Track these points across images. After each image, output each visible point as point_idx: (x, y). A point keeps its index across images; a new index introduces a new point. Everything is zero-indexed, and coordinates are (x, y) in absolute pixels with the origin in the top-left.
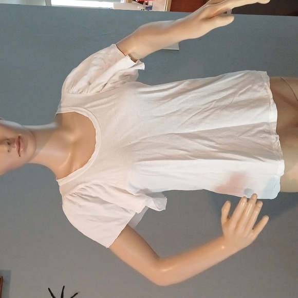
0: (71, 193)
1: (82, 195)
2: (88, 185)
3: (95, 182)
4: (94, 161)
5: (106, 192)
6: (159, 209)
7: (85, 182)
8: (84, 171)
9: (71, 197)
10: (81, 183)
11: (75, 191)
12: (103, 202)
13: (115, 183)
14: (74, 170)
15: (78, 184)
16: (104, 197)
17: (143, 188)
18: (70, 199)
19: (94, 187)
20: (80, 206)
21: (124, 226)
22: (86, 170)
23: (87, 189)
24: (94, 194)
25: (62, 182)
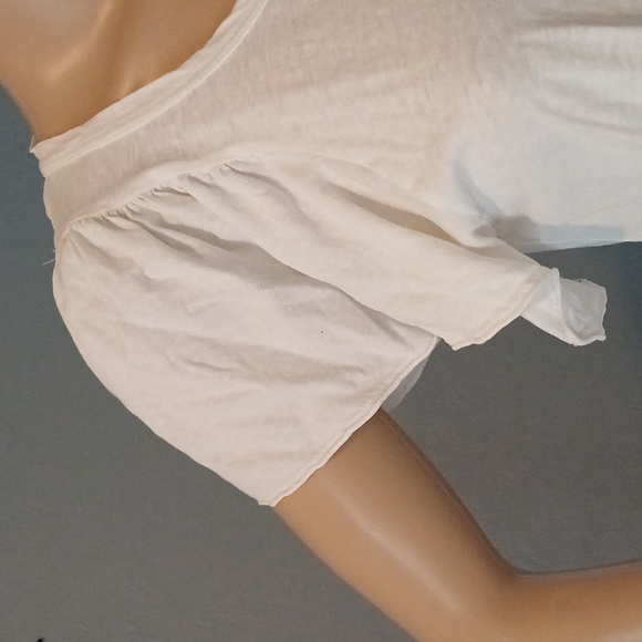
0: (103, 212)
1: (163, 224)
2: (200, 170)
3: (239, 154)
4: (246, 32)
5: (302, 218)
6: (580, 335)
7: (183, 156)
8: (185, 94)
9: (100, 229)
10: (163, 159)
11: (126, 200)
12: (277, 274)
13: (363, 162)
14: (127, 84)
15: (143, 167)
16: (285, 245)
17: (508, 210)
18: (97, 241)
19: (233, 185)
20: (147, 284)
21: (370, 410)
22: (196, 85)
23: (197, 193)
24: (228, 227)
25: (56, 157)
